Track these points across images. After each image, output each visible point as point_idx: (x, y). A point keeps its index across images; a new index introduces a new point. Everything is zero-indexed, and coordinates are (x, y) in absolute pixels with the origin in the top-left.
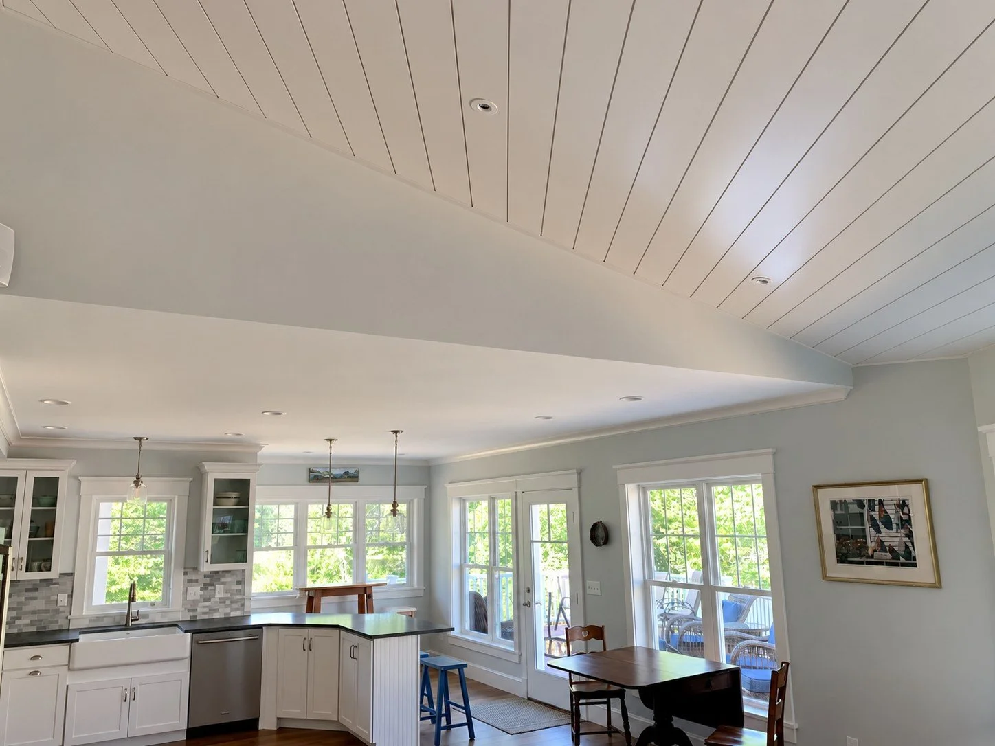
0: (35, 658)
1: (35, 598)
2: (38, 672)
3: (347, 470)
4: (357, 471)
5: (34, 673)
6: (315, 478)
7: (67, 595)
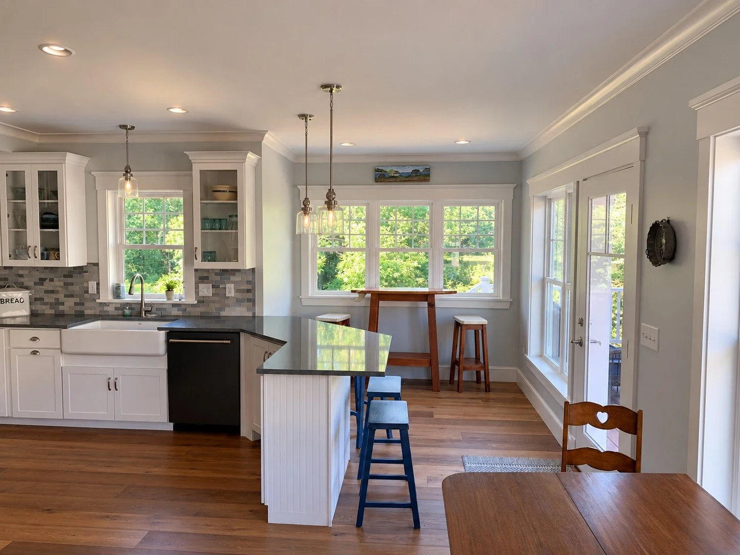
0: (34, 339)
1: (72, 284)
2: (38, 352)
3: (417, 168)
4: (428, 170)
5: (34, 353)
6: (381, 177)
7: (96, 282)
